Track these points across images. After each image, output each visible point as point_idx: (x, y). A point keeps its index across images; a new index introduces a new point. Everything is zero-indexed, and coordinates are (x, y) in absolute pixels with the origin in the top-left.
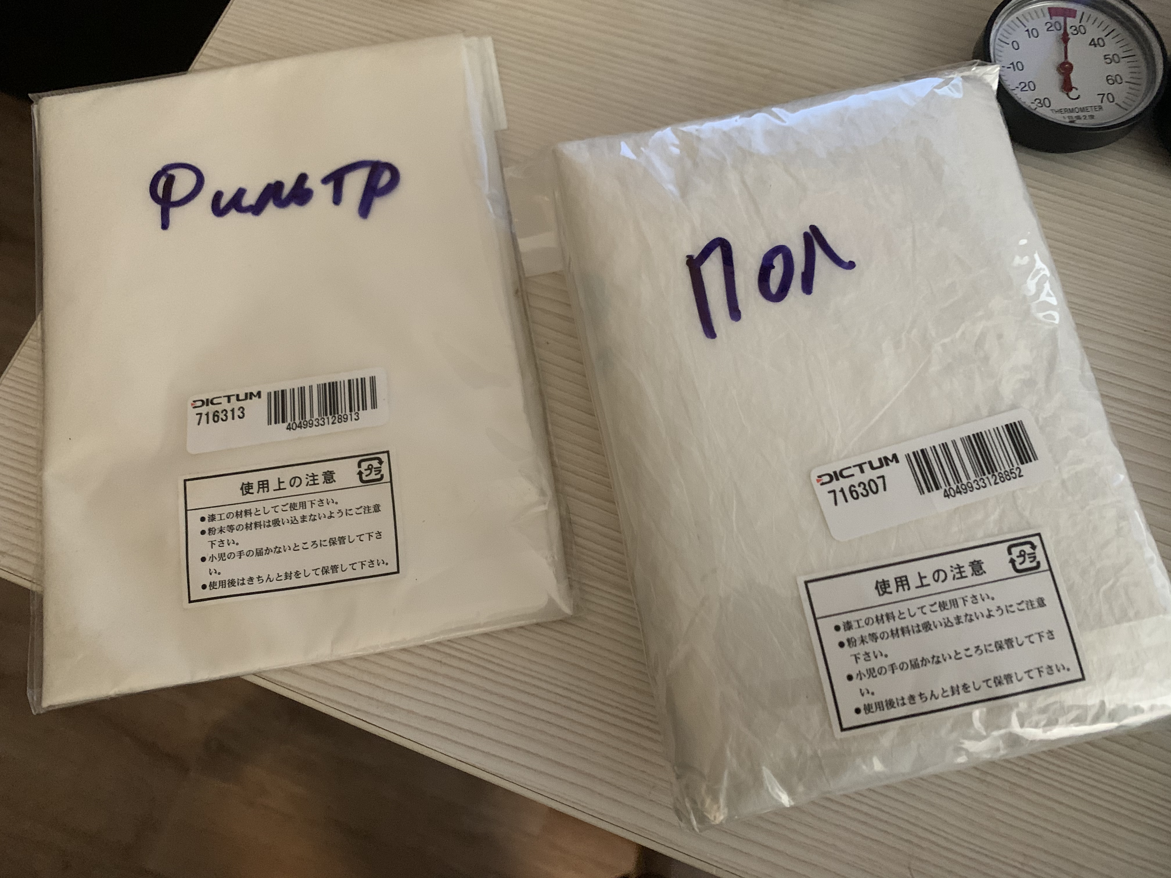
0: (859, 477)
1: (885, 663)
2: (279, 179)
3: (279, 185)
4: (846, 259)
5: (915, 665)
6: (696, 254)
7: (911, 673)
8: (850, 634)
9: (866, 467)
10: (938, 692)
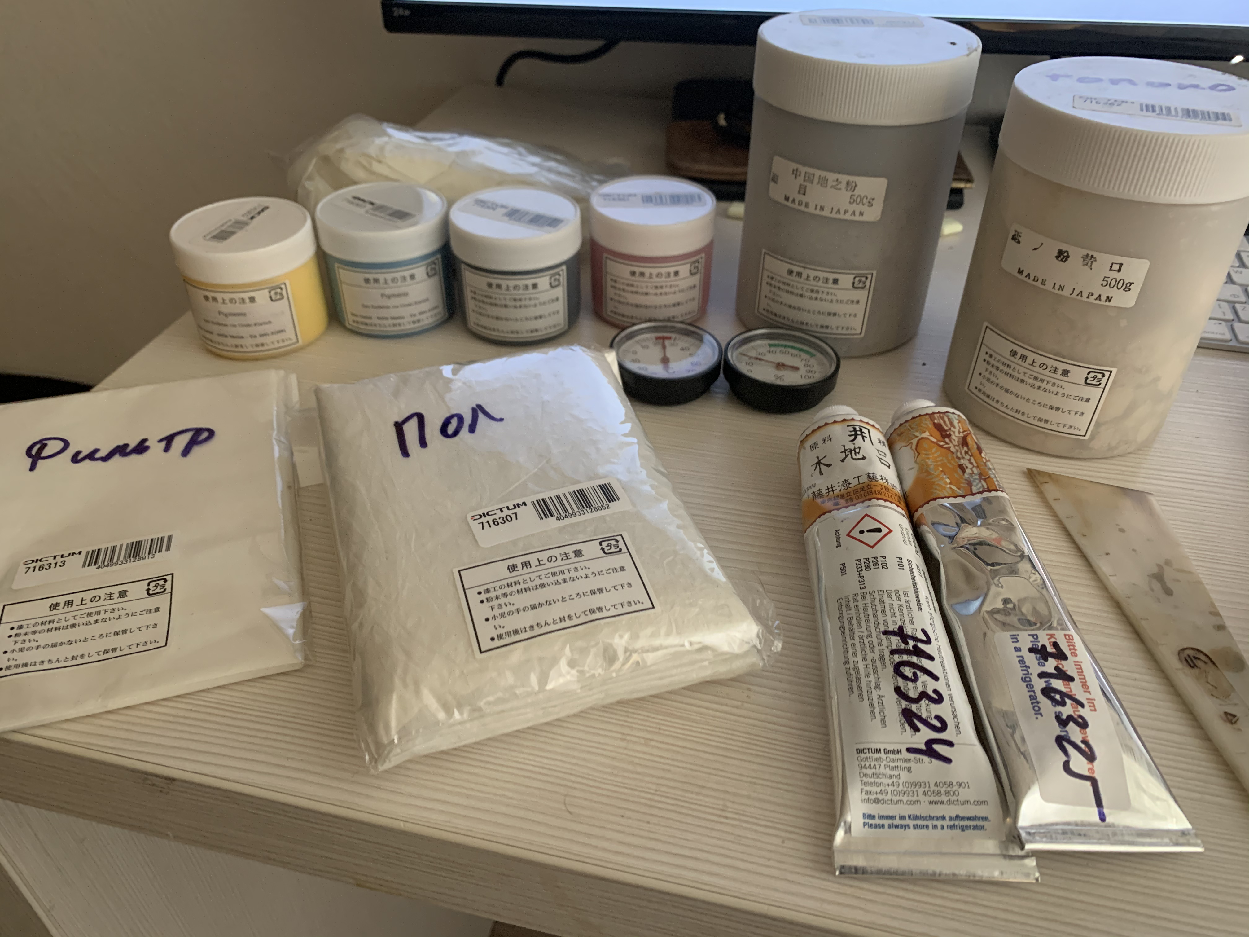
0: (499, 514)
1: (513, 608)
2: (126, 442)
3: (126, 445)
4: (498, 417)
5: (534, 607)
6: (400, 420)
7: (531, 612)
8: (488, 595)
9: (505, 510)
10: (550, 621)
